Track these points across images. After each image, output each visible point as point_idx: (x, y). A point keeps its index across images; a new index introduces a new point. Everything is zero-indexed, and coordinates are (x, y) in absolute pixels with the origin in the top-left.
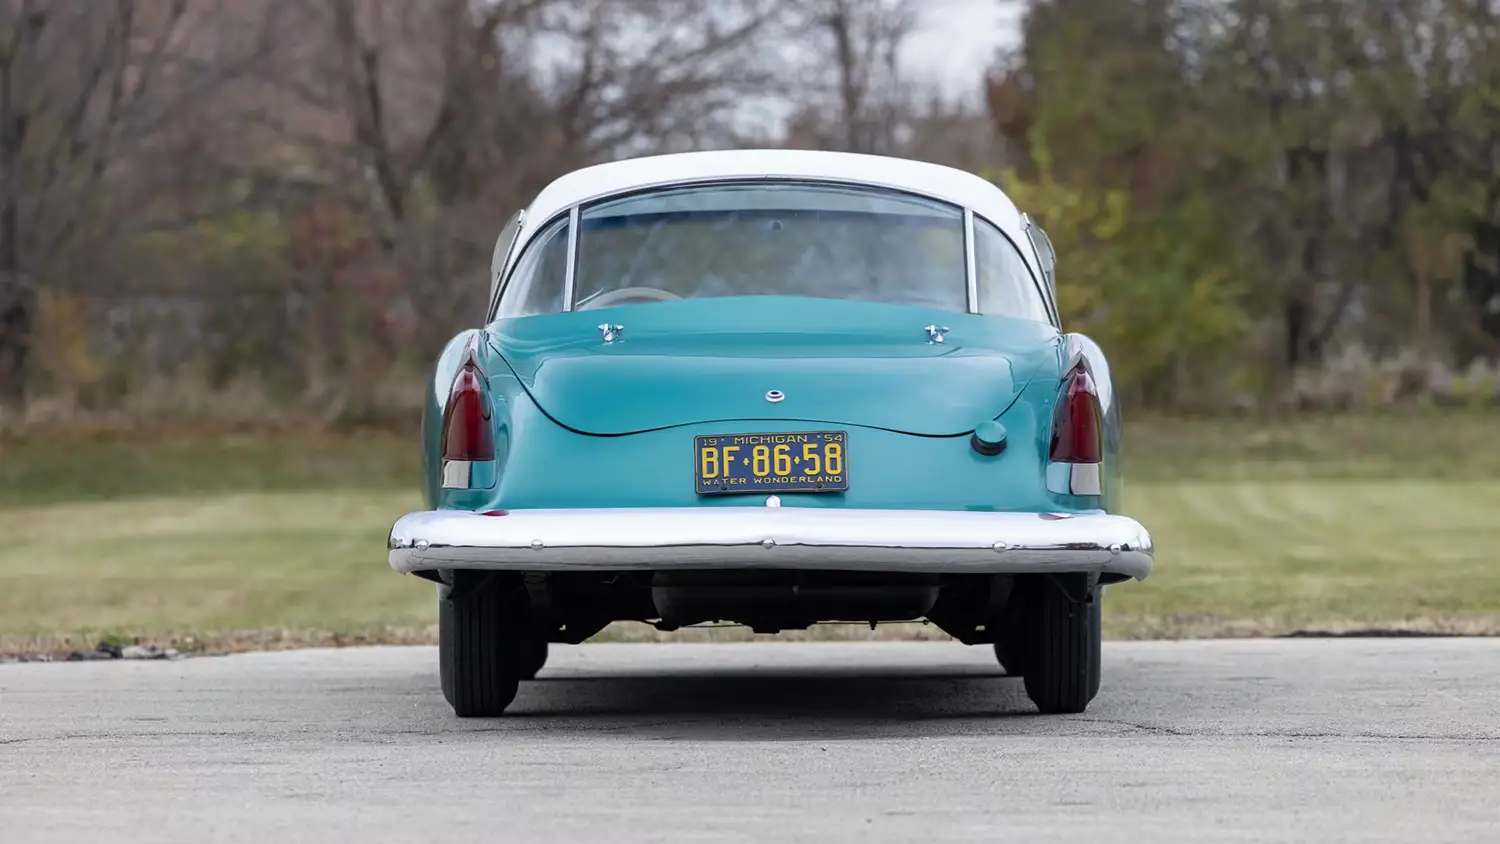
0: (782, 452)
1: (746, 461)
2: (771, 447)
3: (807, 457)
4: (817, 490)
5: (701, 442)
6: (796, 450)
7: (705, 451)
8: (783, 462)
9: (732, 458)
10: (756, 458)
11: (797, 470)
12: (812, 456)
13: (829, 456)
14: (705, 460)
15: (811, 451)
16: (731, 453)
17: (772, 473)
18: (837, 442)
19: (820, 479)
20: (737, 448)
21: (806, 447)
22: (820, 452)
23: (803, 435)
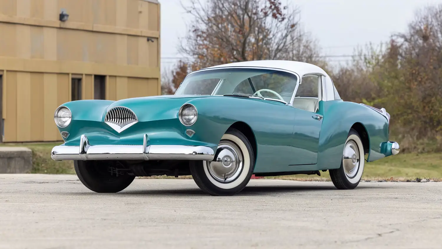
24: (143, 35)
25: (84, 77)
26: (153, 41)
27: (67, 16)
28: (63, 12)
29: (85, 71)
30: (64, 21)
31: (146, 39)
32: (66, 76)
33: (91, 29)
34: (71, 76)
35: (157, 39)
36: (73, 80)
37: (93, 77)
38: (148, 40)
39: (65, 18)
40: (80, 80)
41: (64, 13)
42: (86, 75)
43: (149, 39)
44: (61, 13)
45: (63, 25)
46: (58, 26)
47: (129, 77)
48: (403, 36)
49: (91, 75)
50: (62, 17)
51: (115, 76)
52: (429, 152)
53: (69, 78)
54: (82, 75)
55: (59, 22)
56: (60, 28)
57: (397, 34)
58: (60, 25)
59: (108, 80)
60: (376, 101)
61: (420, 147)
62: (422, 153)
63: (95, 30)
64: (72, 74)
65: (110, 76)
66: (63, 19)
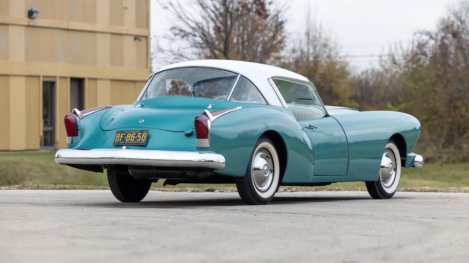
0: (134, 135)
1: (125, 137)
2: (132, 134)
3: (138, 136)
4: (138, 145)
5: (117, 133)
6: (137, 135)
7: (118, 134)
8: (133, 137)
9: (123, 137)
10: (128, 136)
11: (135, 140)
12: (139, 136)
13: (143, 136)
14: (117, 137)
15: (140, 135)
16: (123, 135)
17: (130, 141)
18: (146, 133)
19: (140, 142)
20: (124, 134)
21: (139, 134)
22: (141, 135)
23: (139, 131)
24: (129, 32)
25: (58, 80)
26: (140, 40)
27: (37, 12)
28: (32, 9)
29: (58, 74)
30: (33, 18)
31: (132, 38)
32: (37, 79)
33: (66, 27)
34: (42, 79)
35: (147, 37)
36: (45, 83)
37: (69, 80)
38: (135, 39)
39: (35, 15)
40: (53, 84)
41: (34, 9)
42: (61, 77)
43: (137, 38)
44: (29, 9)
45: (32, 23)
46: (26, 23)
47: (112, 80)
48: (428, 34)
49: (66, 78)
50: (31, 14)
51: (96, 79)
52: (454, 162)
53: (39, 80)
54: (55, 77)
55: (28, 19)
56: (29, 26)
57: (421, 31)
58: (29, 22)
59: (87, 83)
60: (402, 106)
61: (445, 157)
62: (446, 163)
63: (71, 27)
64: (44, 77)
65: (89, 79)
66: (32, 17)
